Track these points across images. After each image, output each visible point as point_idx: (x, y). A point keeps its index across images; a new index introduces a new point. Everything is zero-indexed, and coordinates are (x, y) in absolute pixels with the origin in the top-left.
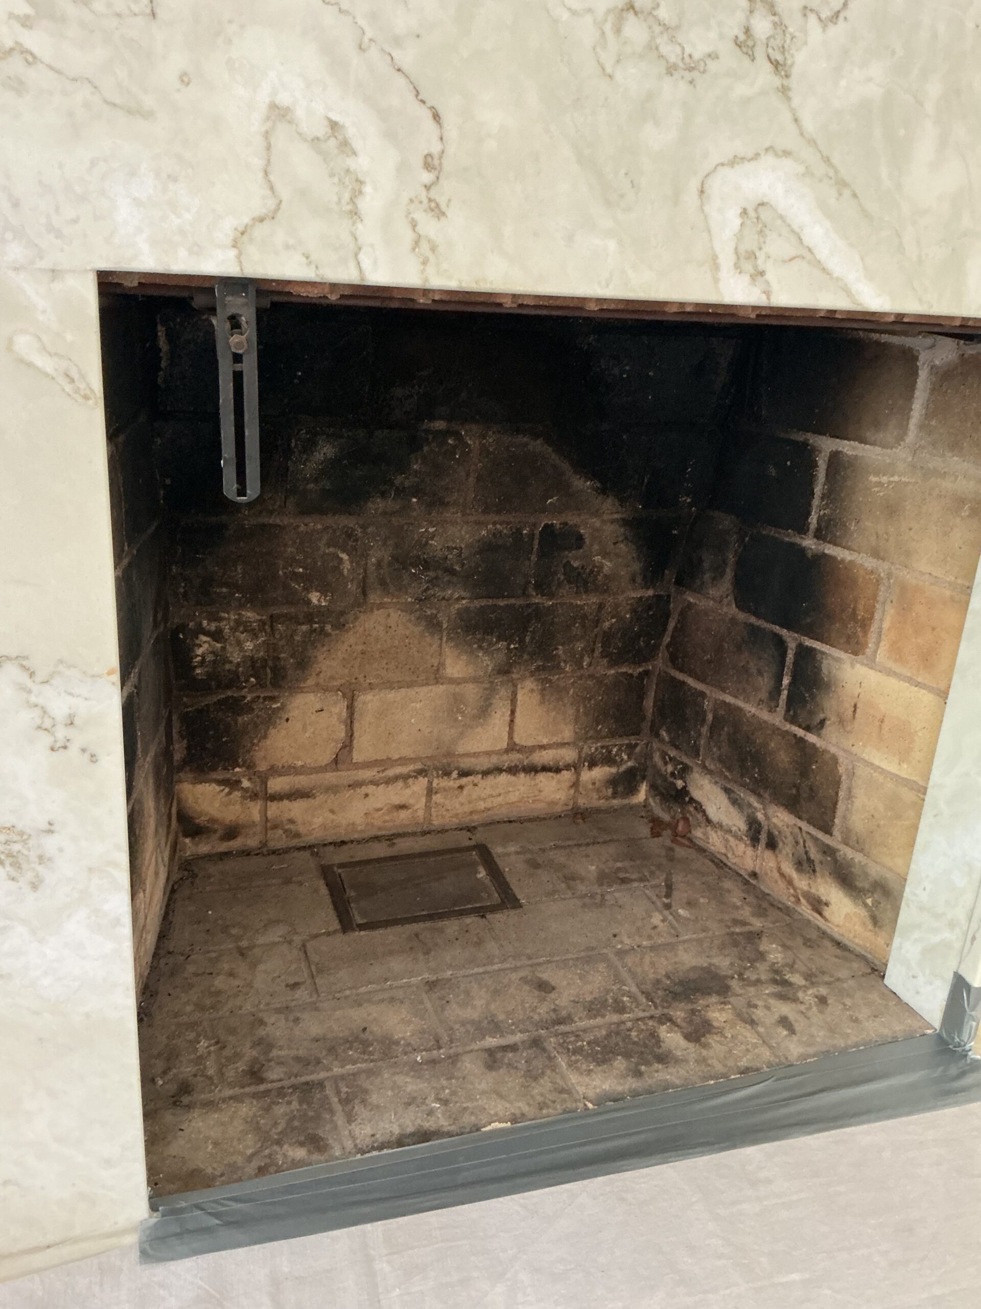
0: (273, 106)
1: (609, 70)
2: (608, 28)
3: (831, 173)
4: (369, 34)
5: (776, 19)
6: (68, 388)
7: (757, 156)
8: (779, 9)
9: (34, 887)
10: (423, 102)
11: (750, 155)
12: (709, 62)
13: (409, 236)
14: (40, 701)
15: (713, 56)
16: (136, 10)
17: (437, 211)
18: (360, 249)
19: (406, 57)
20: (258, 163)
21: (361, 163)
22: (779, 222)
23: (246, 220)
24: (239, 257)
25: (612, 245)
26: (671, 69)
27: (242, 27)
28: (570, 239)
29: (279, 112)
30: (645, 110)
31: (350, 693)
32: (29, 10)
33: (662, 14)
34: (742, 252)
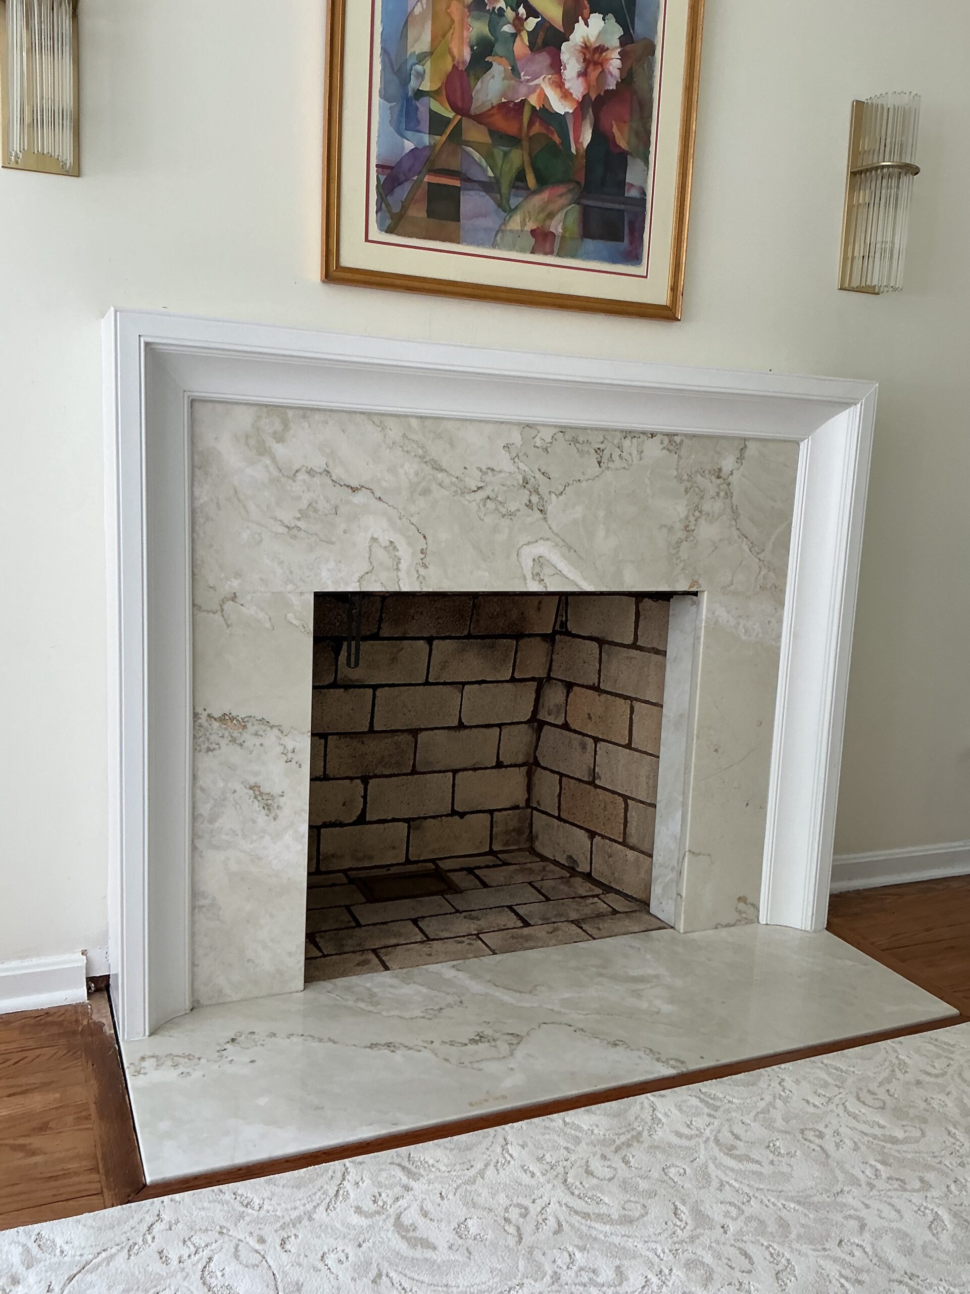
0: (372, 538)
1: (482, 518)
2: (481, 505)
3: (565, 544)
4: (403, 514)
5: (540, 496)
6: (303, 630)
7: (537, 541)
8: (540, 493)
10: (420, 533)
11: (534, 540)
12: (517, 512)
13: (416, 575)
14: (283, 743)
15: (518, 510)
16: (331, 513)
17: (425, 567)
18: (399, 580)
19: (414, 520)
20: (367, 556)
21: (400, 553)
22: (548, 562)
23: (362, 573)
24: (360, 585)
25: (487, 574)
26: (503, 516)
27: (363, 515)
28: (472, 572)
29: (374, 539)
30: (495, 529)
31: (365, 780)
32: (299, 515)
33: (499, 498)
34: (535, 573)
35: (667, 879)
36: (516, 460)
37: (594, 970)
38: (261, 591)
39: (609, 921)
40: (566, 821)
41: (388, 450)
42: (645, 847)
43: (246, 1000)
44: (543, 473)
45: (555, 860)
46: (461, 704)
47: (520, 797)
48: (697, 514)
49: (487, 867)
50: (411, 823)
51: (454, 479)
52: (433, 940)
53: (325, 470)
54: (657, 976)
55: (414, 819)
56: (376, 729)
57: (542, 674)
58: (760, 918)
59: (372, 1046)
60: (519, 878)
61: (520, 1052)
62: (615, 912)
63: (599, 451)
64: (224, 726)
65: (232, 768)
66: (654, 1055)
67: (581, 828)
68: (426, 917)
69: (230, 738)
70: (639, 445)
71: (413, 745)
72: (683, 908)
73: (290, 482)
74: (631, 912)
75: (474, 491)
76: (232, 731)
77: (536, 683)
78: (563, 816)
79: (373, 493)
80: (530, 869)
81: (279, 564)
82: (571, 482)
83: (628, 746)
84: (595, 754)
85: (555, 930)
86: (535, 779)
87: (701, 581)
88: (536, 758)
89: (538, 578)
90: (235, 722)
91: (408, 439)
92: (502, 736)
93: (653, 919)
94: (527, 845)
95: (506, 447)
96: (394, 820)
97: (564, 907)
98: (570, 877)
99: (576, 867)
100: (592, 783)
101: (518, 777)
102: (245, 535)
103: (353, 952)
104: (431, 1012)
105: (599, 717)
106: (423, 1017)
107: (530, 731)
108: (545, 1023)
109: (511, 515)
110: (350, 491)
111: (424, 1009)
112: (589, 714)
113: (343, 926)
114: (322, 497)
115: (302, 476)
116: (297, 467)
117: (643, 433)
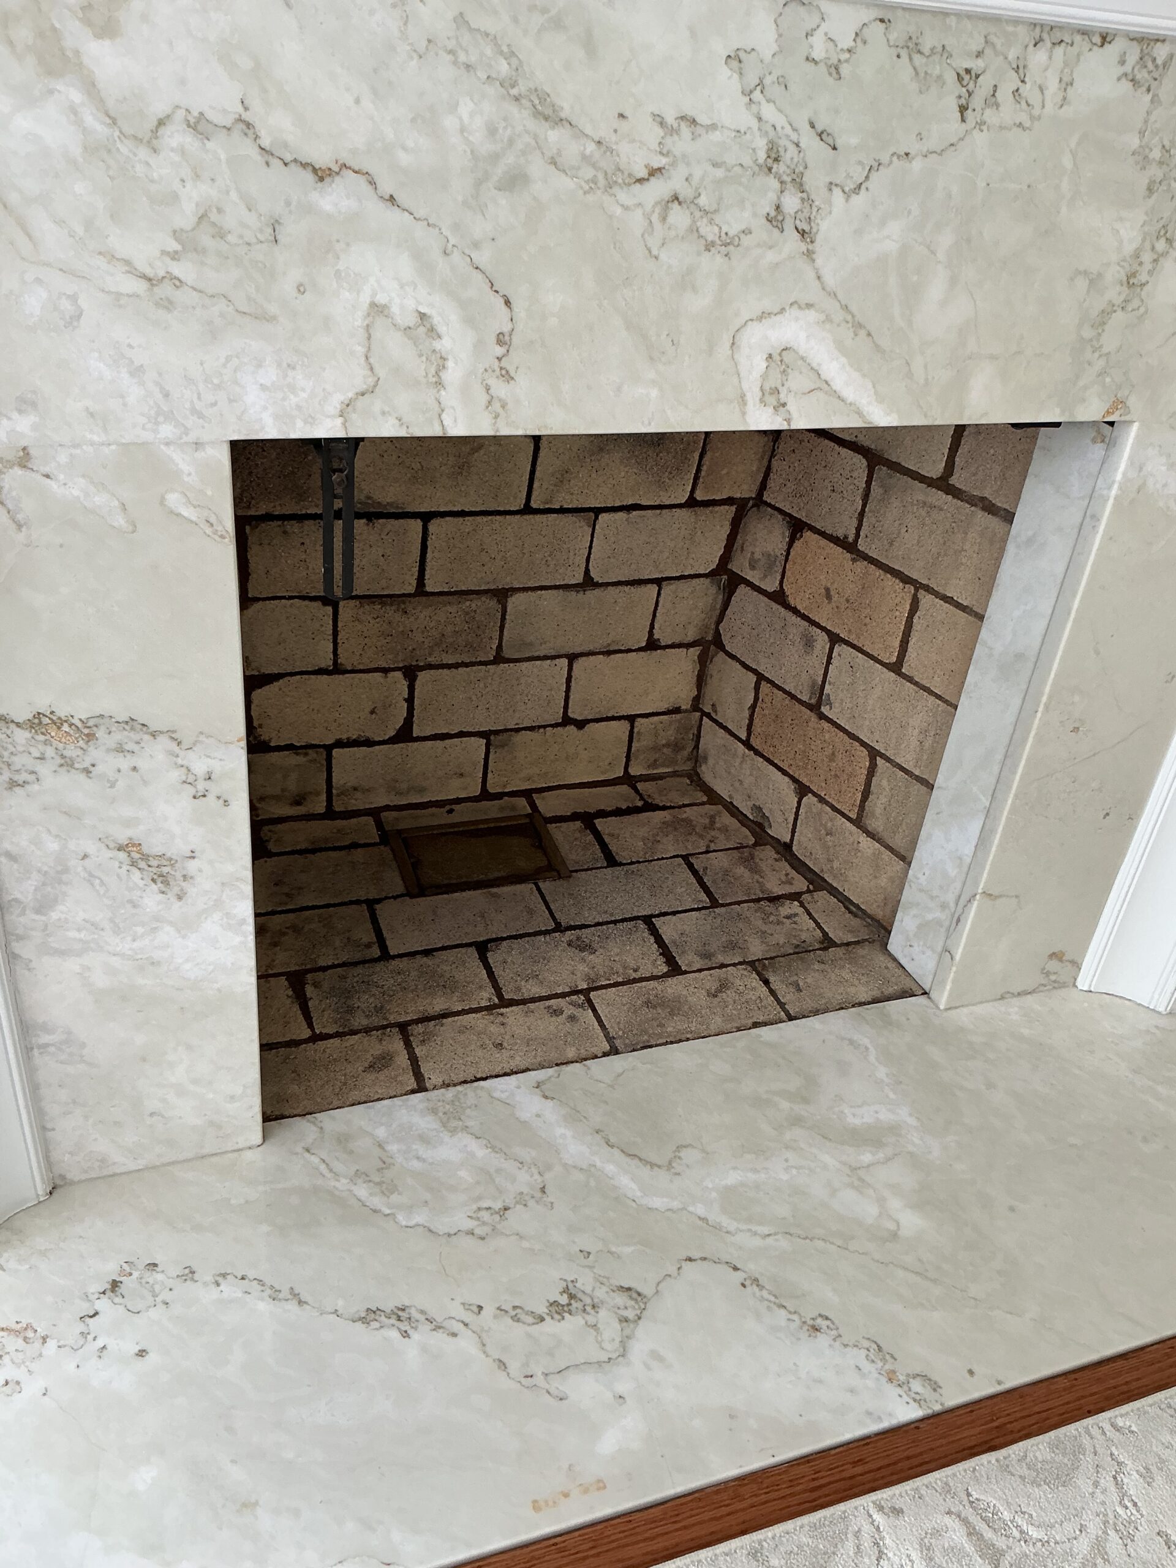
0: (373, 305)
1: (655, 252)
2: (655, 218)
3: (849, 318)
4: (452, 241)
5: (804, 195)
6: (209, 531)
7: (782, 311)
8: (807, 187)
9: (180, 898)
10: (497, 292)
11: (777, 309)
12: (742, 236)
13: (484, 398)
14: (184, 763)
15: (747, 232)
16: (262, 239)
17: (507, 376)
18: (443, 411)
19: (483, 257)
20: (360, 350)
21: (444, 344)
22: (800, 362)
23: (350, 395)
24: (344, 424)
25: (654, 393)
26: (709, 246)
27: (348, 244)
28: (619, 389)
29: (378, 309)
30: (686, 281)
31: (410, 673)
32: (177, 247)
33: (703, 201)
34: (767, 387)
35: (930, 917)
36: (757, 95)
37: (785, 1105)
38: (92, 444)
39: (817, 966)
40: (757, 753)
41: (414, 63)
42: (898, 841)
43: (154, 1167)
44: (820, 135)
45: (731, 803)
46: (590, 547)
47: (684, 694)
48: (1161, 245)
49: (618, 812)
50: (492, 737)
51: (591, 147)
52: (512, 1003)
53: (240, 120)
54: (894, 1129)
55: (497, 732)
56: (429, 589)
57: (746, 490)
58: (1079, 979)
59: (370, 1316)
60: (670, 846)
61: (643, 1342)
62: (827, 943)
63: (967, 77)
64: (41, 738)
65: (73, 814)
66: (884, 1360)
67: (784, 772)
68: (503, 939)
69: (59, 761)
70: (1066, 64)
71: (499, 615)
72: (952, 975)
73: (143, 153)
74: (857, 943)
75: (640, 181)
76: (61, 746)
77: (733, 508)
78: (754, 742)
79: (372, 183)
80: (688, 821)
81: (132, 374)
82: (885, 158)
83: (896, 668)
84: (829, 663)
85: (723, 986)
86: (713, 669)
87: (1132, 402)
88: (717, 634)
89: (772, 400)
90: (66, 727)
91: (471, 30)
92: (661, 600)
93: (892, 965)
94: (687, 767)
95: (735, 58)
96: (461, 734)
97: (741, 925)
98: (756, 845)
99: (766, 824)
100: (815, 708)
101: (685, 663)
102: (34, 303)
103: (367, 1030)
104: (485, 1216)
105: (848, 601)
106: (471, 1233)
107: (713, 590)
108: (690, 1259)
109: (727, 243)
110: (309, 177)
111: (475, 1207)
112: (827, 590)
113: (358, 957)
114: (234, 195)
115: (176, 137)
116: (160, 108)
117: (1085, 32)
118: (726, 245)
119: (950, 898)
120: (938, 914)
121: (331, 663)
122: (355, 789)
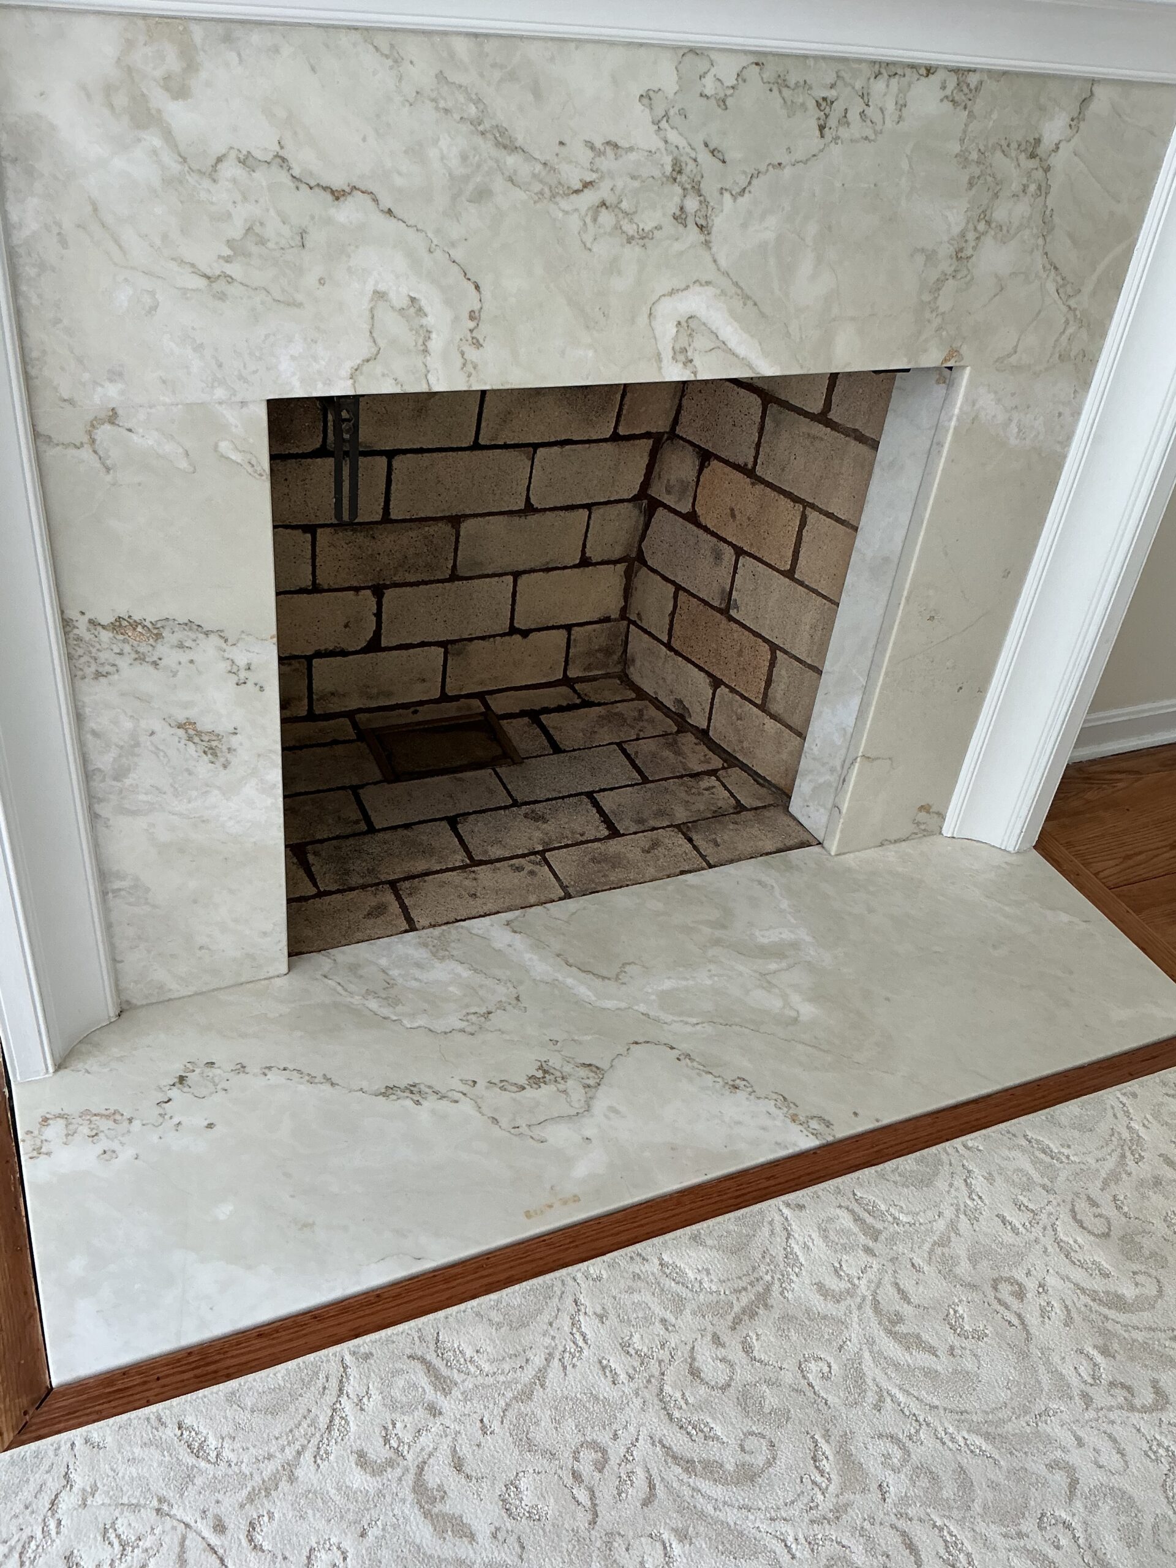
0: (376, 292)
1: (589, 245)
2: (588, 220)
3: (739, 291)
4: (435, 242)
5: (702, 198)
6: (250, 470)
7: (688, 287)
8: (703, 192)
9: (225, 767)
10: (469, 279)
11: (683, 286)
12: (656, 232)
13: (459, 362)
14: (230, 656)
15: (658, 228)
16: (293, 245)
17: (477, 344)
18: (428, 372)
19: (458, 254)
20: (366, 327)
21: (430, 321)
22: (703, 327)
23: (359, 361)
24: (354, 384)
25: (591, 353)
26: (630, 240)
27: (357, 247)
28: (563, 353)
29: (380, 295)
30: (613, 267)
31: (378, 591)
32: (229, 252)
33: (624, 205)
34: (677, 348)
35: (821, 780)
36: (664, 124)
37: (707, 931)
38: (164, 404)
39: (731, 826)
40: (677, 653)
41: (406, 109)
42: (795, 721)
43: (202, 993)
44: (712, 152)
45: (656, 698)
46: (530, 478)
47: (612, 605)
48: (982, 226)
49: (560, 709)
50: (449, 646)
51: (539, 167)
52: (481, 863)
53: (277, 156)
54: (795, 945)
55: (453, 642)
56: (393, 517)
57: (661, 425)
58: (944, 829)
59: (388, 1091)
60: (606, 735)
61: (603, 1100)
62: (740, 808)
63: (824, 104)
64: (121, 637)
65: (144, 699)
66: (789, 1108)
67: (701, 669)
68: (469, 814)
69: (134, 656)
70: (900, 90)
71: (453, 539)
72: (840, 826)
73: (206, 183)
74: (764, 807)
75: (577, 192)
76: (135, 643)
77: (651, 441)
78: (675, 644)
79: (376, 200)
80: (620, 715)
81: (195, 350)
82: (763, 168)
83: (790, 574)
84: (735, 572)
85: (655, 844)
86: (637, 582)
87: (964, 350)
88: (640, 552)
89: (682, 358)
90: (139, 629)
91: (447, 82)
92: (591, 522)
93: (793, 823)
94: (618, 669)
95: (646, 97)
96: (423, 644)
97: (668, 797)
98: (678, 732)
99: (686, 715)
100: (725, 612)
101: (611, 579)
102: (123, 297)
103: (364, 887)
104: (473, 1018)
105: (749, 519)
106: (463, 1031)
107: (636, 512)
108: (636, 1043)
109: (644, 237)
110: (329, 197)
111: (464, 1012)
112: (732, 510)
113: (349, 831)
114: (272, 213)
115: (230, 170)
116: (221, 150)
117: (913, 66)
118: (643, 238)
119: (838, 764)
120: (828, 777)
121: (310, 583)
122: (333, 694)
